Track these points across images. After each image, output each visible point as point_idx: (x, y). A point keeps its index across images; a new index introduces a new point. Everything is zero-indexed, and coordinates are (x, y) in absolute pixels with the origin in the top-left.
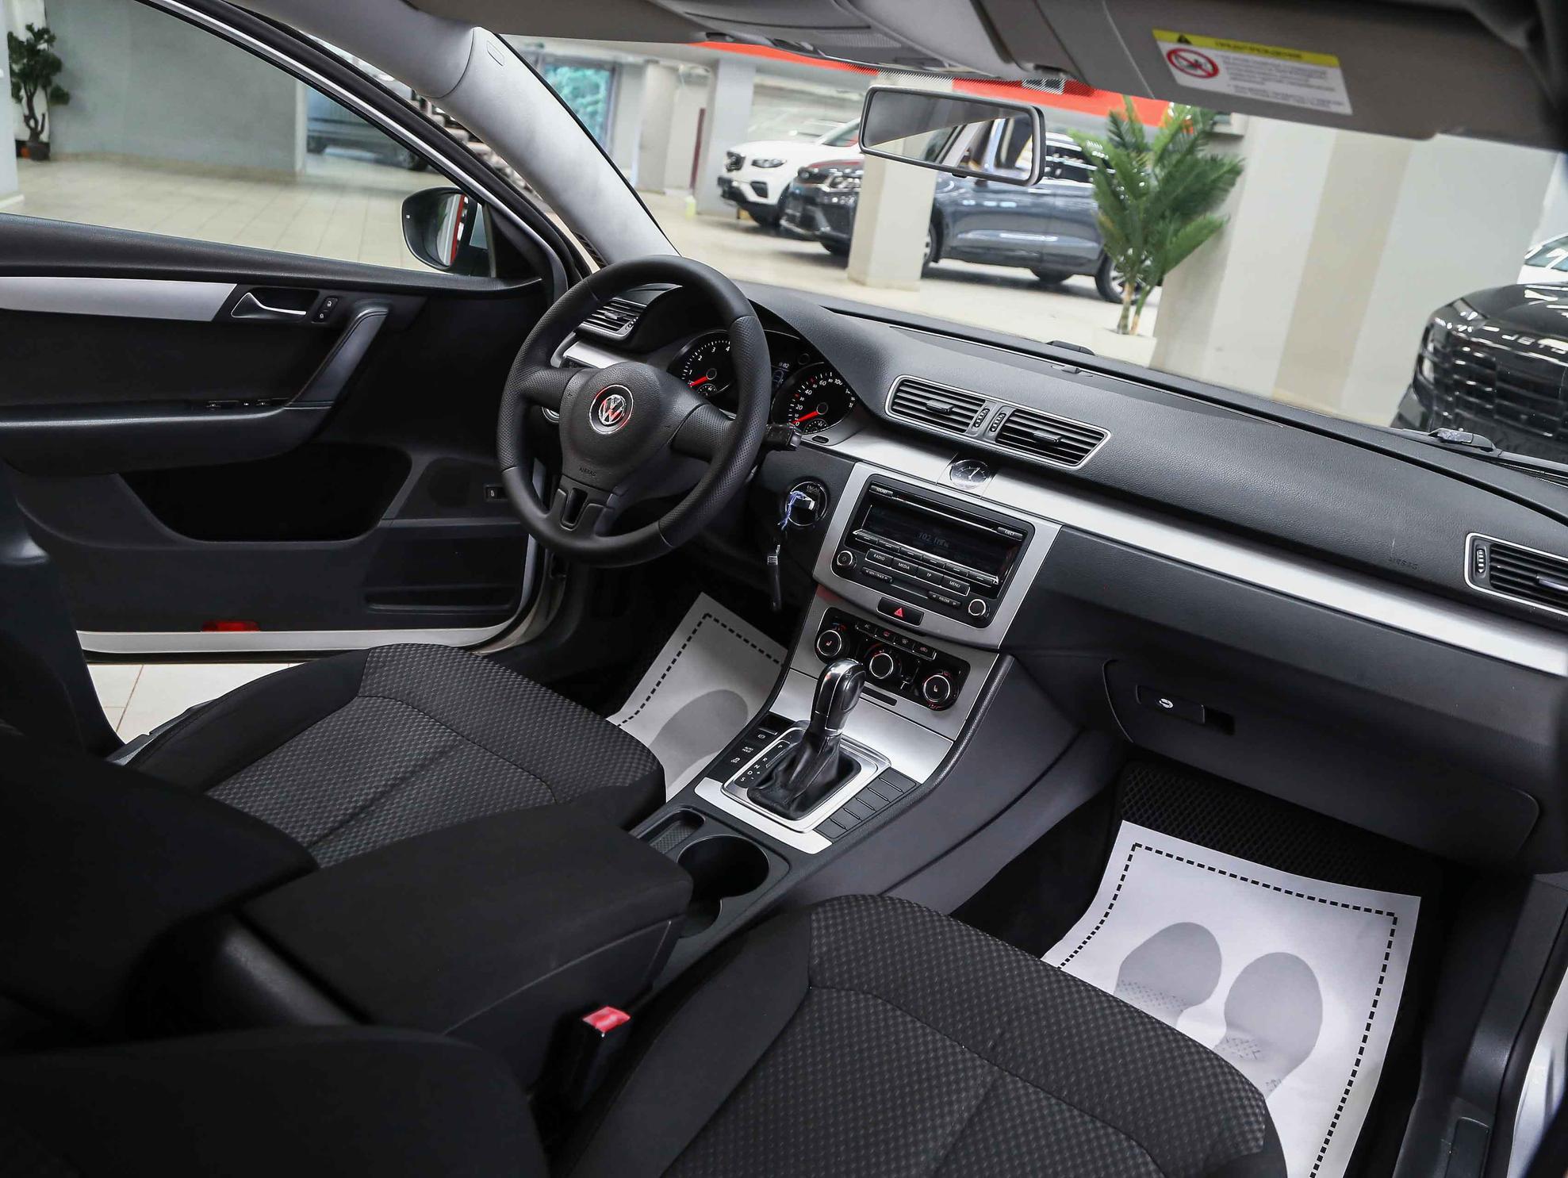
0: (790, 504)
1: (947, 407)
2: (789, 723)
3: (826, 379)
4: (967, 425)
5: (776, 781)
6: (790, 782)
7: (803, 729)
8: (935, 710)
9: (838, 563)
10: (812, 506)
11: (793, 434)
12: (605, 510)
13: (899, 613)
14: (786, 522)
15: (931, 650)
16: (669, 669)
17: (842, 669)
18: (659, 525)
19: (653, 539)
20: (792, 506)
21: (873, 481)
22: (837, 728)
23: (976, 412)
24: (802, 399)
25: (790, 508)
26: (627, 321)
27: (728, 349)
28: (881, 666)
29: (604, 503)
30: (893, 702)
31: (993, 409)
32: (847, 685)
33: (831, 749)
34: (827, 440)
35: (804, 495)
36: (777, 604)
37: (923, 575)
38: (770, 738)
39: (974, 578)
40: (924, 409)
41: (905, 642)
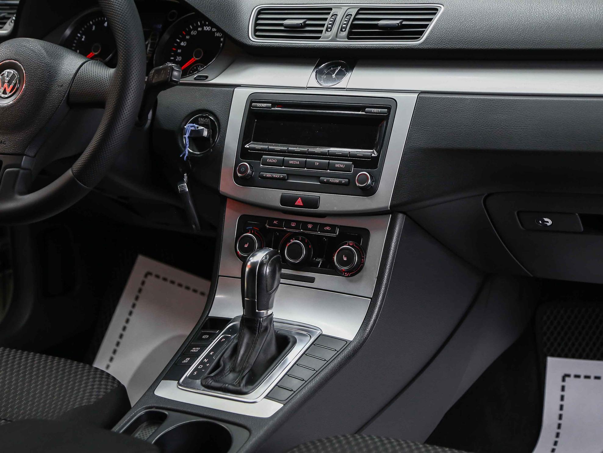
0: (187, 136)
1: (301, 21)
2: (227, 321)
3: (195, 28)
4: (321, 32)
5: (224, 367)
6: (237, 365)
7: (237, 323)
8: (348, 276)
9: (239, 175)
10: (205, 133)
11: (173, 70)
12: (21, 171)
13: (299, 202)
14: (187, 152)
15: (333, 227)
16: (124, 328)
17: (259, 256)
18: (72, 171)
19: (70, 184)
20: (188, 137)
21: (252, 100)
22: (267, 308)
23: (325, 19)
24: (179, 51)
25: (187, 140)
26: (9, 18)
27: (106, 24)
28: (295, 252)
29: (19, 166)
30: (312, 280)
31: (340, 13)
32: (267, 270)
33: (266, 329)
34: (207, 77)
35: (196, 126)
36: (196, 226)
37: (313, 166)
38: (212, 336)
39: (354, 156)
40: (282, 28)
41: (310, 226)
